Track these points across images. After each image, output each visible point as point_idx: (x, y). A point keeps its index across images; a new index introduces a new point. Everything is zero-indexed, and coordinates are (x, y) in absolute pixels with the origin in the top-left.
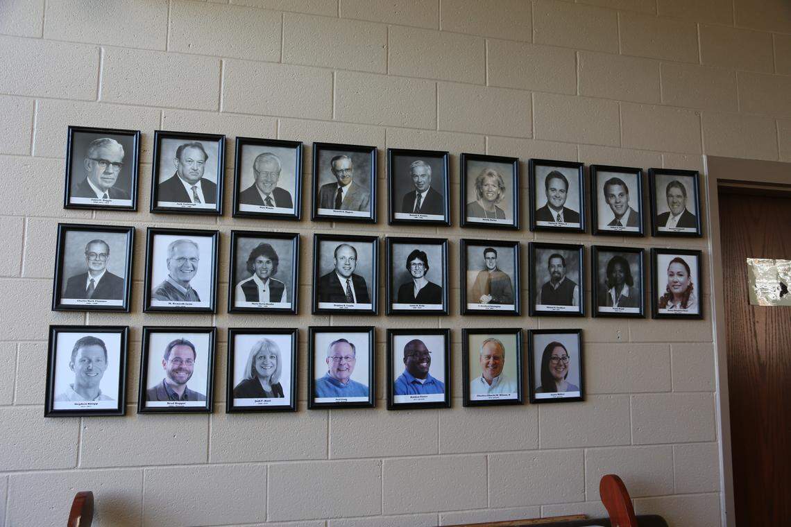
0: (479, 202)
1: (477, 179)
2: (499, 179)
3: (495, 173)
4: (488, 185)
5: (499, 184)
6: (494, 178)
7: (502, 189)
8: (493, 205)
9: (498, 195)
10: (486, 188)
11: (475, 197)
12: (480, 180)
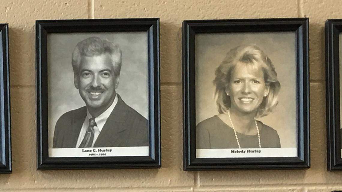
0: (222, 118)
1: (219, 70)
2: (265, 66)
3: (257, 54)
4: (243, 80)
5: (266, 77)
6: (256, 66)
7: (274, 86)
8: (253, 121)
9: (265, 99)
10: (237, 88)
11: (216, 107)
12: (225, 71)
